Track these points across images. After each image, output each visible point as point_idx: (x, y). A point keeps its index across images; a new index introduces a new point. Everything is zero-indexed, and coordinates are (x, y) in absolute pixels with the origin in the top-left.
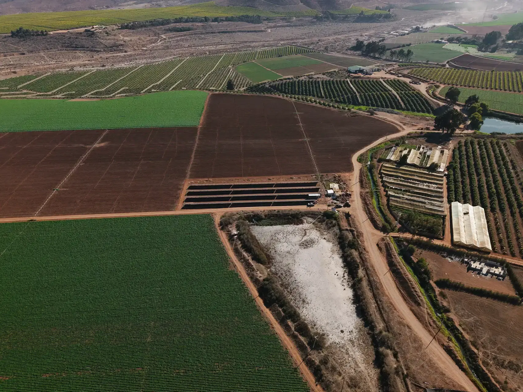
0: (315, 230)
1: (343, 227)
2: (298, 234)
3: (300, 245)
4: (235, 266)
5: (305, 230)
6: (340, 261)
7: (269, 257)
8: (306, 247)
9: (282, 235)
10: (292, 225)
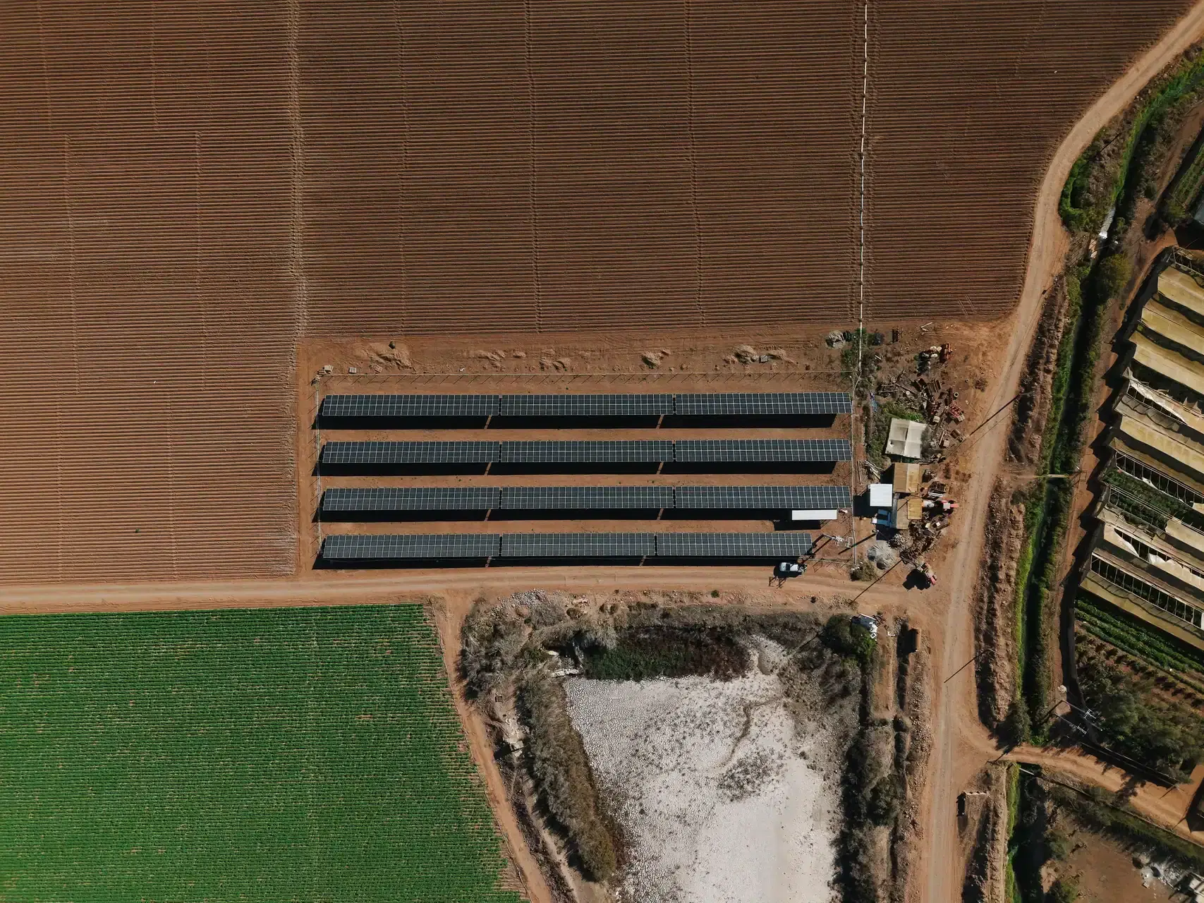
0: (781, 711)
1: (877, 708)
2: (721, 728)
3: (721, 786)
4: (520, 874)
5: (747, 708)
6: (830, 854)
7: (622, 835)
8: (737, 792)
9: (668, 731)
10: (705, 680)
